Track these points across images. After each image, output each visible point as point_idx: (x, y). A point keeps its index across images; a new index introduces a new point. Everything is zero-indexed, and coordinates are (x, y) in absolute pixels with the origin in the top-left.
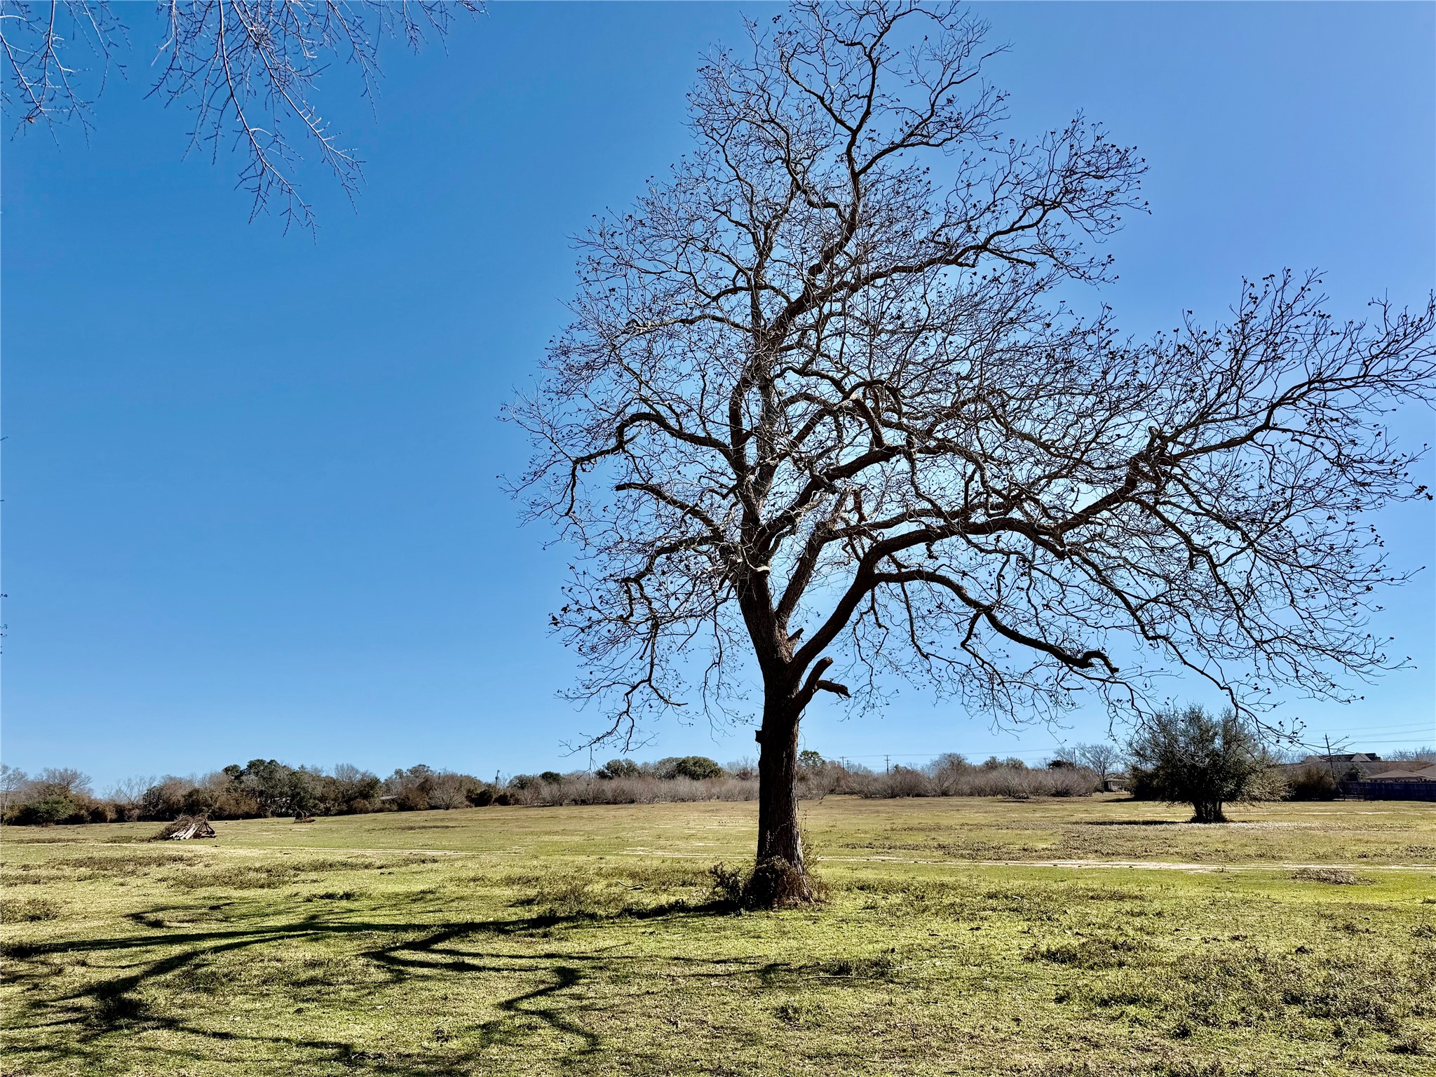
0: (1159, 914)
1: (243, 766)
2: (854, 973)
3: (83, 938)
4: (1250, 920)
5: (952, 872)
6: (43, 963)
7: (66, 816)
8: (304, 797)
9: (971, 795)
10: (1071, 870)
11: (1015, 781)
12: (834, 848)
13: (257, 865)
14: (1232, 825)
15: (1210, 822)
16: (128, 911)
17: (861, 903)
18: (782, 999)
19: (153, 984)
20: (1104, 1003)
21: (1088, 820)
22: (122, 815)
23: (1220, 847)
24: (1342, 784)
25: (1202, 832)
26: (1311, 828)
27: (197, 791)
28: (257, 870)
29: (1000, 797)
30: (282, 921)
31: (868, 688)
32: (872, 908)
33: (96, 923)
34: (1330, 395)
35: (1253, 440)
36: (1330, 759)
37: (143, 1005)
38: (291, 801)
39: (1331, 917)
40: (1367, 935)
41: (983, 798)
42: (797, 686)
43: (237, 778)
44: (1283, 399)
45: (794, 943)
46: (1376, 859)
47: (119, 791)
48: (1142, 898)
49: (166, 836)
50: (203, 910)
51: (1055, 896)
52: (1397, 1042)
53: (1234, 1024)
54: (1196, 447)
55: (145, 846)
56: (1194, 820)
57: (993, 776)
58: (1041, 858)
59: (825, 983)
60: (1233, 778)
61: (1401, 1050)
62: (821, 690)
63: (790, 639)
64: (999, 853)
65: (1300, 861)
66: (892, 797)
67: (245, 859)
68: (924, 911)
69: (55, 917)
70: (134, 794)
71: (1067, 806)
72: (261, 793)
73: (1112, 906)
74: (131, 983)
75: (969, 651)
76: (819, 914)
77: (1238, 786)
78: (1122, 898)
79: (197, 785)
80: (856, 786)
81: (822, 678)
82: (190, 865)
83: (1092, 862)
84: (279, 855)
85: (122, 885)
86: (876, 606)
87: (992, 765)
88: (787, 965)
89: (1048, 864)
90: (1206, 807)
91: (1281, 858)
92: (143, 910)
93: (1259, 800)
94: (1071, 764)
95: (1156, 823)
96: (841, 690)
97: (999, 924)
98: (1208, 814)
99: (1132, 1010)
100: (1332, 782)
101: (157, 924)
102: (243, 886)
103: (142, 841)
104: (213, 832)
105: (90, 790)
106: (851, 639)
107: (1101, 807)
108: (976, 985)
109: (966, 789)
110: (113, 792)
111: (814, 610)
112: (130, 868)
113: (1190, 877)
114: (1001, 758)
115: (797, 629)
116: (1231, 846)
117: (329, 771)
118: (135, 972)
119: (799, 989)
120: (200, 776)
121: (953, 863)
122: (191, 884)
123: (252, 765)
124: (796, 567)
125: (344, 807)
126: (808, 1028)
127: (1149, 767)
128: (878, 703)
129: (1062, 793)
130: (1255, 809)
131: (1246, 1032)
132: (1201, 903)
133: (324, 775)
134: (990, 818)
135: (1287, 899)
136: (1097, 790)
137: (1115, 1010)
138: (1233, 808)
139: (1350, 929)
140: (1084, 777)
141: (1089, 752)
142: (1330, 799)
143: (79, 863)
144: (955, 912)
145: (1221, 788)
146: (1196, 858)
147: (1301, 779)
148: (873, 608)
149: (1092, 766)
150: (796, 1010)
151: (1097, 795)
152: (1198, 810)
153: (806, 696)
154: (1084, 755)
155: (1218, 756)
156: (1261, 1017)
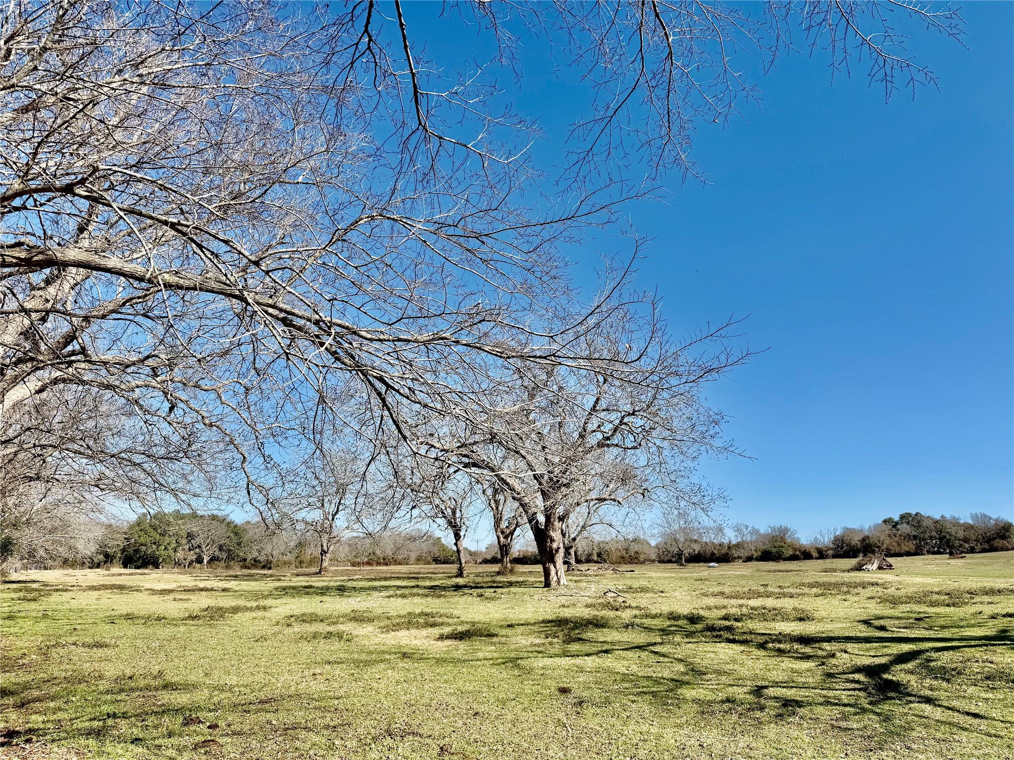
1: (896, 518)
3: (836, 634)
6: (820, 649)
7: (788, 555)
8: (950, 539)
13: (937, 590)
16: (858, 618)
19: (901, 670)
22: (822, 555)
27: (868, 537)
28: (938, 593)
30: (978, 632)
33: (840, 625)
37: (901, 685)
38: (941, 542)
43: (894, 526)
47: (816, 539)
49: (859, 568)
50: (911, 621)
55: (847, 574)
67: (924, 585)
69: (813, 620)
70: (826, 540)
72: (915, 537)
74: (885, 668)
79: (866, 533)
82: (885, 588)
84: (949, 582)
85: (845, 600)
92: (868, 618)
101: (882, 628)
102: (932, 604)
103: (844, 571)
104: (891, 566)
105: (798, 538)
110: (813, 539)
112: (845, 589)
117: (966, 518)
118: (883, 660)
120: (867, 527)
122: (894, 602)
123: (902, 517)
125: (986, 546)
133: (962, 522)
143: (811, 586)
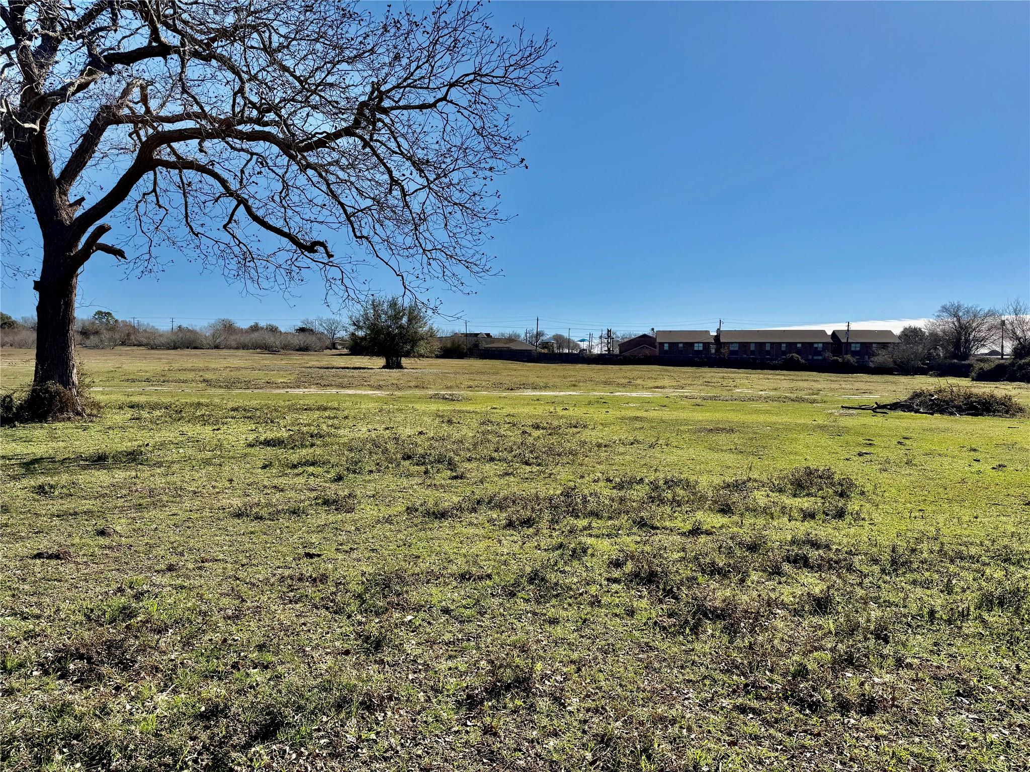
0: (346, 418)
2: (110, 461)
4: (399, 419)
5: (210, 396)
9: (237, 348)
10: (297, 395)
11: (270, 339)
12: (116, 381)
14: (406, 370)
15: (393, 368)
17: (129, 416)
18: (41, 480)
20: (294, 466)
21: (317, 366)
23: (395, 382)
24: (470, 349)
25: (387, 374)
26: (448, 373)
29: (258, 350)
31: (147, 257)
32: (137, 419)
34: (484, 86)
35: (436, 107)
36: (466, 335)
39: (442, 416)
40: (458, 425)
41: (245, 351)
42: (77, 246)
44: (457, 81)
45: (61, 444)
46: (476, 389)
48: (338, 409)
51: (280, 409)
52: (454, 474)
53: (371, 472)
54: (401, 104)
56: (384, 367)
57: (255, 335)
58: (278, 387)
59: (84, 468)
60: (410, 342)
61: (456, 478)
62: (99, 252)
63: (71, 205)
64: (248, 385)
65: (437, 390)
66: (173, 349)
68: (179, 420)
71: (305, 357)
73: (317, 414)
75: (229, 232)
76: (90, 424)
77: (412, 347)
78: (325, 409)
80: (145, 341)
81: (100, 241)
83: (313, 390)
86: (158, 189)
87: (255, 328)
88: (52, 458)
89: (282, 391)
90: (392, 360)
91: (427, 388)
93: (423, 356)
94: (312, 330)
95: (360, 368)
96: (119, 253)
97: (234, 426)
98: (393, 364)
99: (311, 469)
100: (465, 348)
106: (133, 214)
107: (327, 358)
108: (207, 462)
109: (234, 344)
111: (97, 184)
113: (372, 398)
114: (263, 324)
115: (78, 198)
116: (401, 382)
119: (59, 473)
121: (212, 391)
124: (80, 141)
126: (62, 498)
127: (360, 333)
128: (155, 269)
129: (304, 349)
130: (421, 362)
131: (376, 476)
132: (373, 411)
134: (248, 364)
135: (423, 408)
136: (327, 348)
137: (300, 470)
138: (409, 362)
139: (450, 422)
140: (320, 339)
141: (325, 323)
142: (462, 358)
144: (204, 421)
145: (403, 348)
146: (379, 388)
147: (449, 345)
148: (154, 190)
149: (326, 332)
150: (51, 487)
151: (328, 352)
152: (387, 362)
153: (85, 255)
154: (321, 325)
155: (404, 328)
156: (387, 467)
